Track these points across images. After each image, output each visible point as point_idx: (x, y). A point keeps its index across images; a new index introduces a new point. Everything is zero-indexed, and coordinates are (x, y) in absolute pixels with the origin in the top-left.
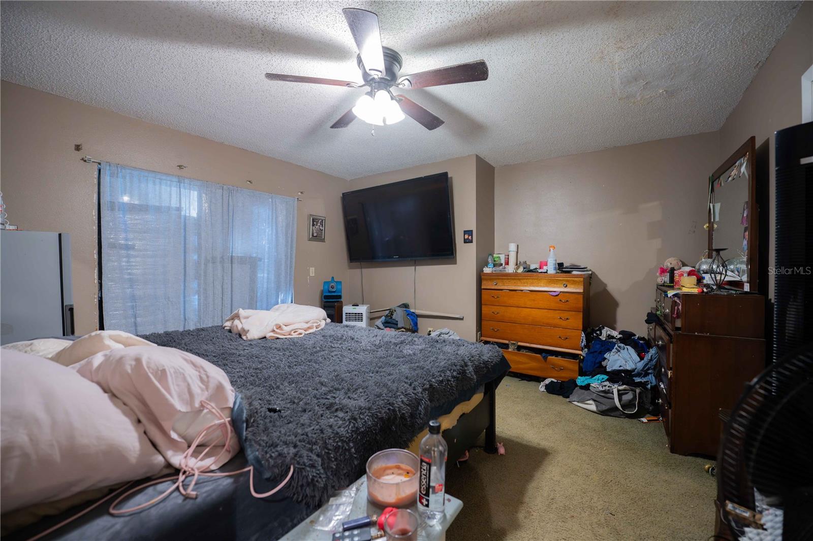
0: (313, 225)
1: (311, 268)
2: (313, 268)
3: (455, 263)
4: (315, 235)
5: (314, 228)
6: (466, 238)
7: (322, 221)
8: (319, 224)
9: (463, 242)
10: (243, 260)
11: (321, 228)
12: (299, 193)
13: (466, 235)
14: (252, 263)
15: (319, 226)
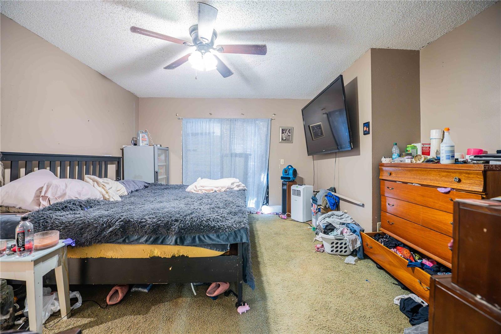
0: (283, 133)
1: (281, 160)
2: (283, 160)
3: (359, 154)
4: (284, 139)
5: (283, 135)
6: (364, 130)
7: (290, 130)
8: (287, 132)
9: (363, 134)
10: (240, 155)
11: (289, 134)
12: (273, 115)
13: (365, 128)
14: (246, 157)
15: (287, 133)
